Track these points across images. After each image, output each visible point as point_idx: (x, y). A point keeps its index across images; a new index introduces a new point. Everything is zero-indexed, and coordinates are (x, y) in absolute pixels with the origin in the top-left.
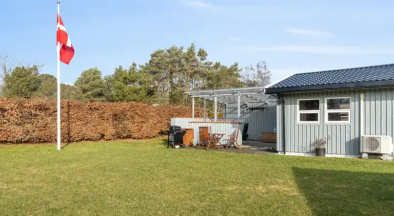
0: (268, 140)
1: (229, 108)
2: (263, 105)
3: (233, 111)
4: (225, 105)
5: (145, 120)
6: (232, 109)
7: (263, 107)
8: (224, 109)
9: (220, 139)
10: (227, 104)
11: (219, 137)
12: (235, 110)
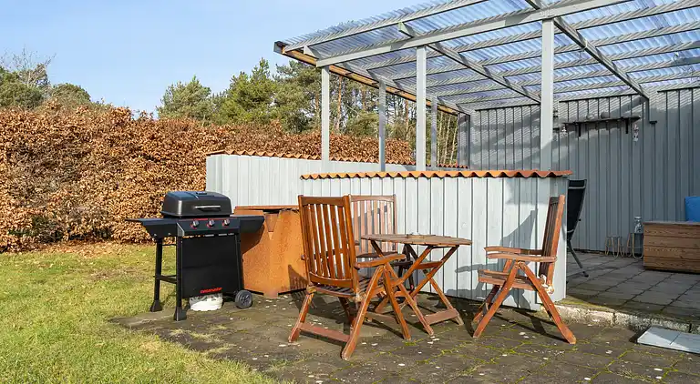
0: (658, 259)
1: (480, 128)
2: (631, 106)
3: (497, 139)
4: (468, 118)
5: (173, 173)
6: (493, 133)
7: (627, 114)
8: (463, 135)
9: (436, 266)
10: (474, 115)
11: (436, 255)
12: (504, 135)
